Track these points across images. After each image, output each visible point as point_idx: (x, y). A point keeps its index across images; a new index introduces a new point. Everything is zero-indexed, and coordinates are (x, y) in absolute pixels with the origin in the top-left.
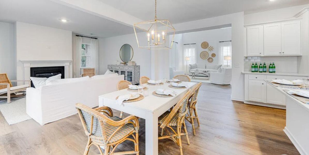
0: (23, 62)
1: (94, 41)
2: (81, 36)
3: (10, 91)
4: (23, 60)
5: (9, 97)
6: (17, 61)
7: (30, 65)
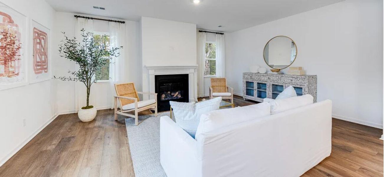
0: (148, 68)
1: (220, 38)
2: (204, 31)
3: (138, 108)
4: (148, 66)
5: (136, 117)
6: (143, 67)
7: (155, 71)
